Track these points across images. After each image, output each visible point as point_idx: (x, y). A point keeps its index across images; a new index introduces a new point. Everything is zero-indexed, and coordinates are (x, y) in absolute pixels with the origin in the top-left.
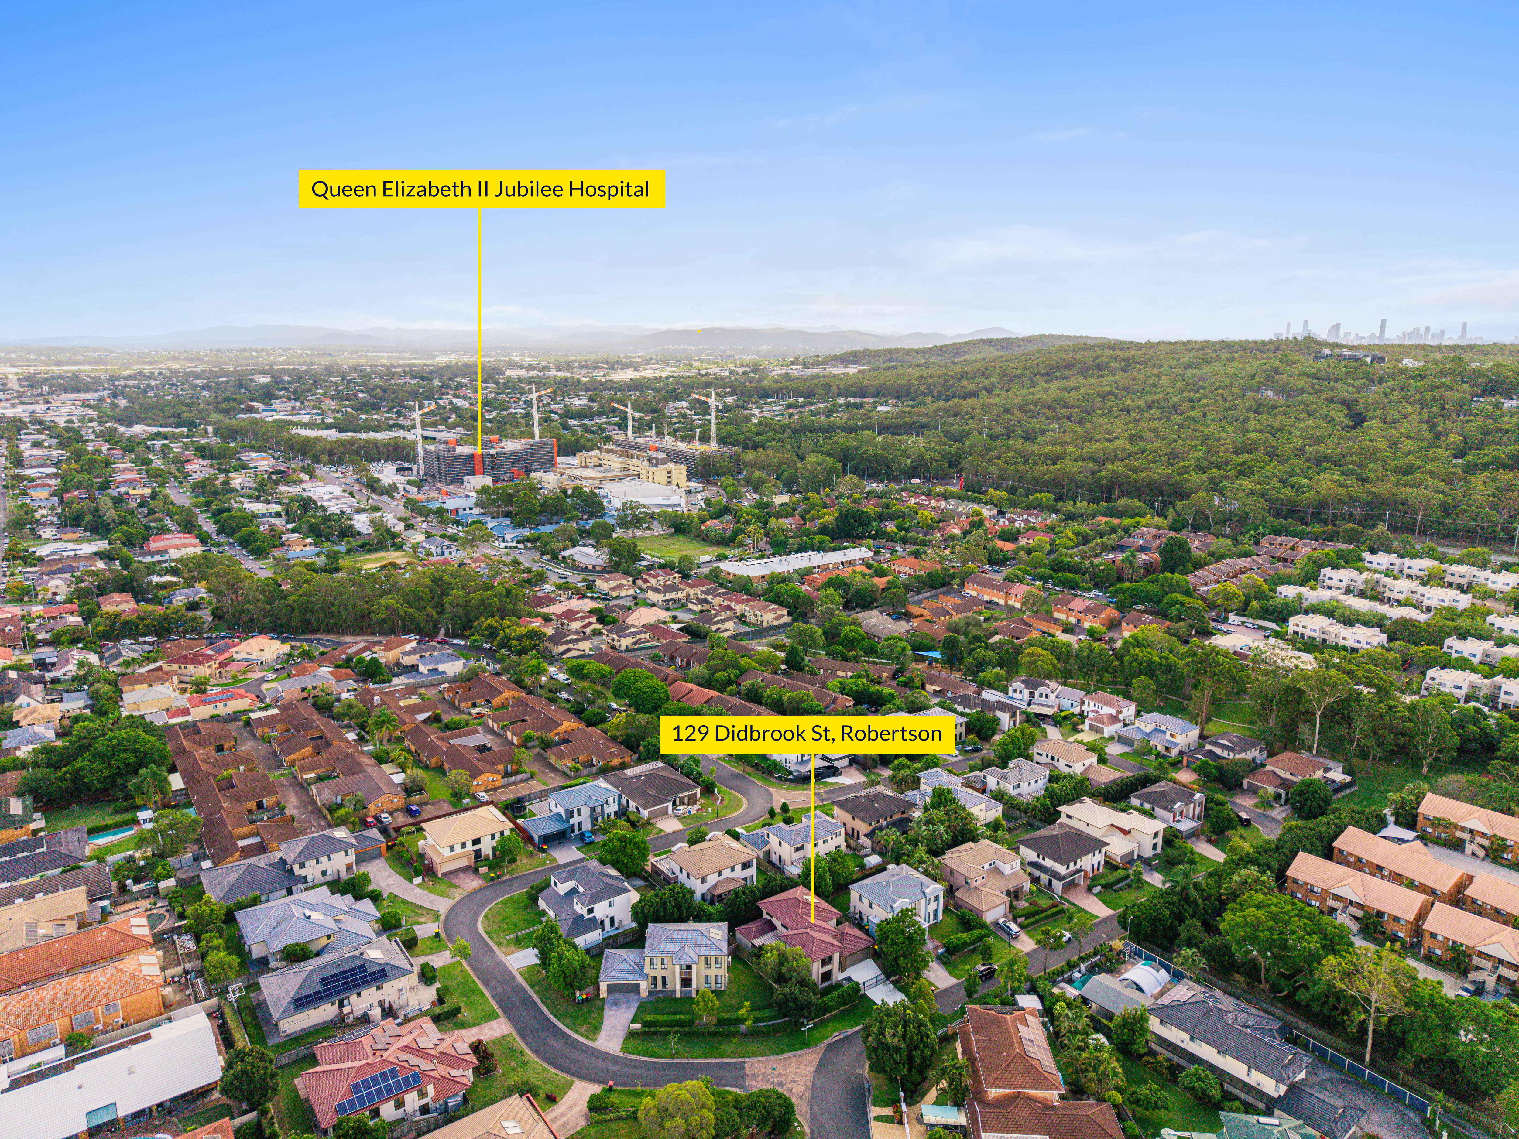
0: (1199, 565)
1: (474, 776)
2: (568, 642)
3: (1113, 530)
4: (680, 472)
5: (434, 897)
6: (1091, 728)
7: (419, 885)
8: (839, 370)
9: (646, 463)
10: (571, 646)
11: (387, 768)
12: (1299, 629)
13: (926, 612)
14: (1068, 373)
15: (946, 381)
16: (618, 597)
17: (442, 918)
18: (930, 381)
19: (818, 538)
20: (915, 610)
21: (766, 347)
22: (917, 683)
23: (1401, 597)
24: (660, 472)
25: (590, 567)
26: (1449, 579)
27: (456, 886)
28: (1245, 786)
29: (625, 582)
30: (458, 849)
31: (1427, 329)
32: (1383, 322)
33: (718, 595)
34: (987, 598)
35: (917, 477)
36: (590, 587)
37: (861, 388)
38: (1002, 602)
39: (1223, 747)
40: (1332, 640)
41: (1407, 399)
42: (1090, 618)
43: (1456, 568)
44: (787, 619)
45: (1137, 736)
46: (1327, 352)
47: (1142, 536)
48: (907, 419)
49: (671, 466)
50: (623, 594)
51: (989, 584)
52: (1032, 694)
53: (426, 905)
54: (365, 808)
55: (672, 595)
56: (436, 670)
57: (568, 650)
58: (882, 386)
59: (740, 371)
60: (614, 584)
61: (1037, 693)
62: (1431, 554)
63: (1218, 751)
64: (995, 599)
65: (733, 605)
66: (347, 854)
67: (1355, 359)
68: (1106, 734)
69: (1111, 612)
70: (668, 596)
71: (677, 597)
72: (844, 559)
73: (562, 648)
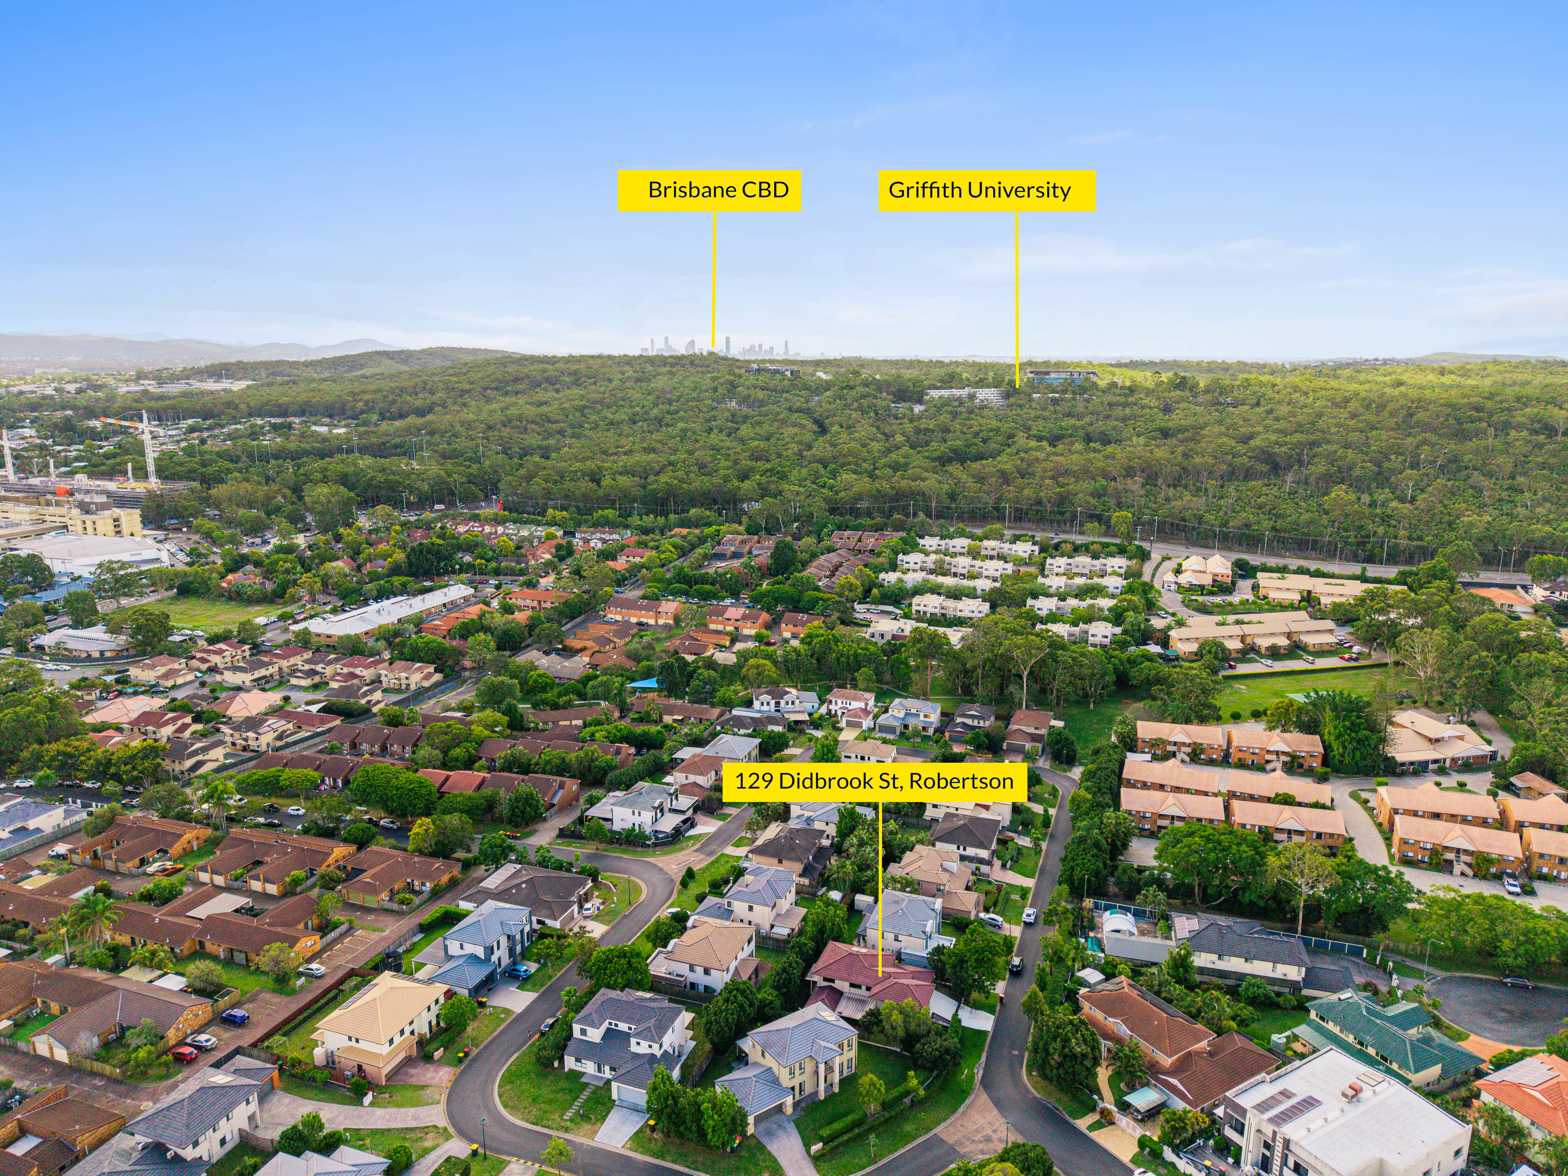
0: (805, 565)
1: (292, 946)
2: (196, 753)
3: (702, 541)
4: (131, 518)
5: (412, 1111)
6: (849, 724)
7: (372, 1104)
8: (210, 385)
9: (76, 512)
10: (200, 757)
11: (136, 975)
12: (921, 608)
13: (589, 644)
14: (520, 387)
15: (385, 397)
16: (174, 687)
17: (451, 1130)
18: (366, 397)
19: (397, 580)
20: (576, 644)
21: (74, 358)
22: (655, 717)
23: (965, 571)
24: (104, 520)
25: (96, 655)
26: (983, 552)
27: (424, 1087)
28: (1005, 747)
29: (176, 666)
30: (398, 1040)
31: (760, 346)
32: (728, 339)
33: (330, 663)
34: (634, 620)
35: (440, 502)
36: (123, 681)
37: (279, 406)
38: (652, 622)
39: (972, 717)
40: (950, 613)
41: (847, 406)
42: (749, 624)
43: (986, 543)
44: (438, 677)
45: (896, 724)
46: (755, 366)
47: (731, 542)
48: (374, 440)
49: (117, 512)
50: (180, 681)
51: (630, 605)
52: (778, 704)
53: (412, 1124)
54: (162, 1038)
55: (263, 672)
56: (24, 829)
57: (199, 764)
58: (307, 403)
59: (72, 388)
60: (161, 670)
61: (783, 702)
62: (961, 534)
63: (969, 722)
64: (644, 620)
65: (358, 671)
66: (248, 1103)
67: (776, 372)
68: (864, 727)
69: (765, 616)
70: (257, 674)
71: (267, 673)
72: (446, 600)
73: (189, 763)
